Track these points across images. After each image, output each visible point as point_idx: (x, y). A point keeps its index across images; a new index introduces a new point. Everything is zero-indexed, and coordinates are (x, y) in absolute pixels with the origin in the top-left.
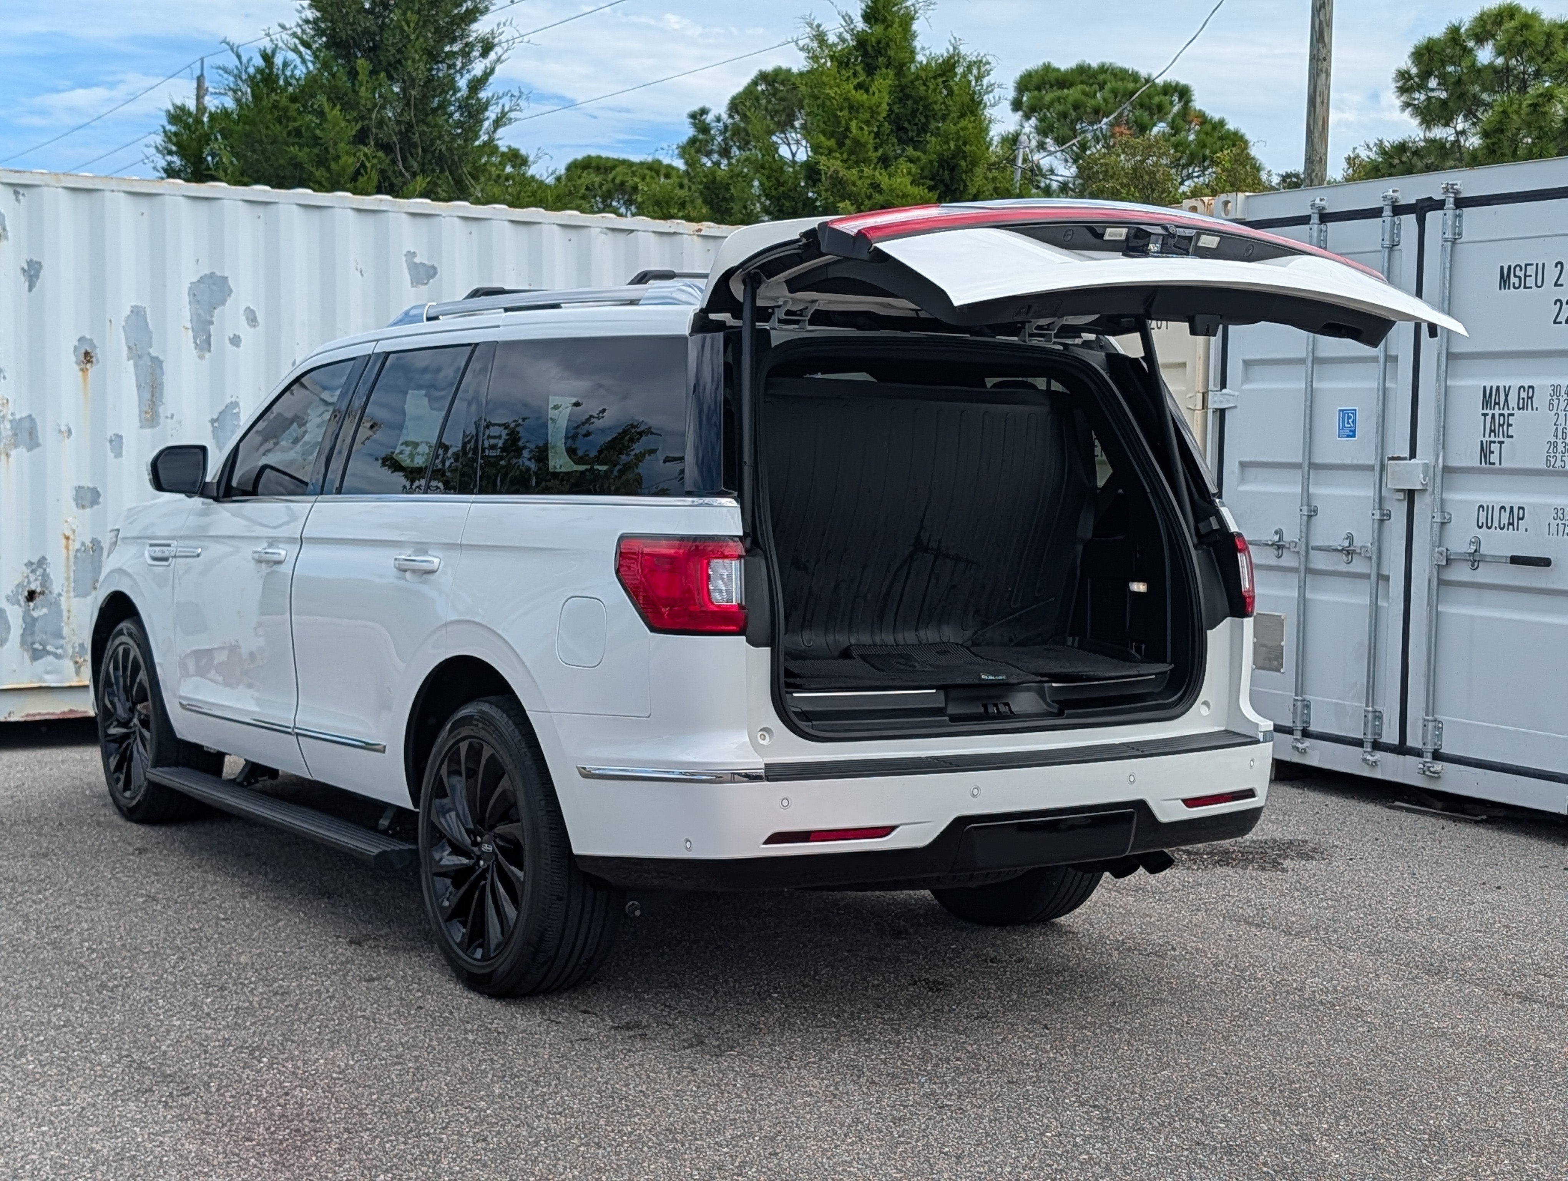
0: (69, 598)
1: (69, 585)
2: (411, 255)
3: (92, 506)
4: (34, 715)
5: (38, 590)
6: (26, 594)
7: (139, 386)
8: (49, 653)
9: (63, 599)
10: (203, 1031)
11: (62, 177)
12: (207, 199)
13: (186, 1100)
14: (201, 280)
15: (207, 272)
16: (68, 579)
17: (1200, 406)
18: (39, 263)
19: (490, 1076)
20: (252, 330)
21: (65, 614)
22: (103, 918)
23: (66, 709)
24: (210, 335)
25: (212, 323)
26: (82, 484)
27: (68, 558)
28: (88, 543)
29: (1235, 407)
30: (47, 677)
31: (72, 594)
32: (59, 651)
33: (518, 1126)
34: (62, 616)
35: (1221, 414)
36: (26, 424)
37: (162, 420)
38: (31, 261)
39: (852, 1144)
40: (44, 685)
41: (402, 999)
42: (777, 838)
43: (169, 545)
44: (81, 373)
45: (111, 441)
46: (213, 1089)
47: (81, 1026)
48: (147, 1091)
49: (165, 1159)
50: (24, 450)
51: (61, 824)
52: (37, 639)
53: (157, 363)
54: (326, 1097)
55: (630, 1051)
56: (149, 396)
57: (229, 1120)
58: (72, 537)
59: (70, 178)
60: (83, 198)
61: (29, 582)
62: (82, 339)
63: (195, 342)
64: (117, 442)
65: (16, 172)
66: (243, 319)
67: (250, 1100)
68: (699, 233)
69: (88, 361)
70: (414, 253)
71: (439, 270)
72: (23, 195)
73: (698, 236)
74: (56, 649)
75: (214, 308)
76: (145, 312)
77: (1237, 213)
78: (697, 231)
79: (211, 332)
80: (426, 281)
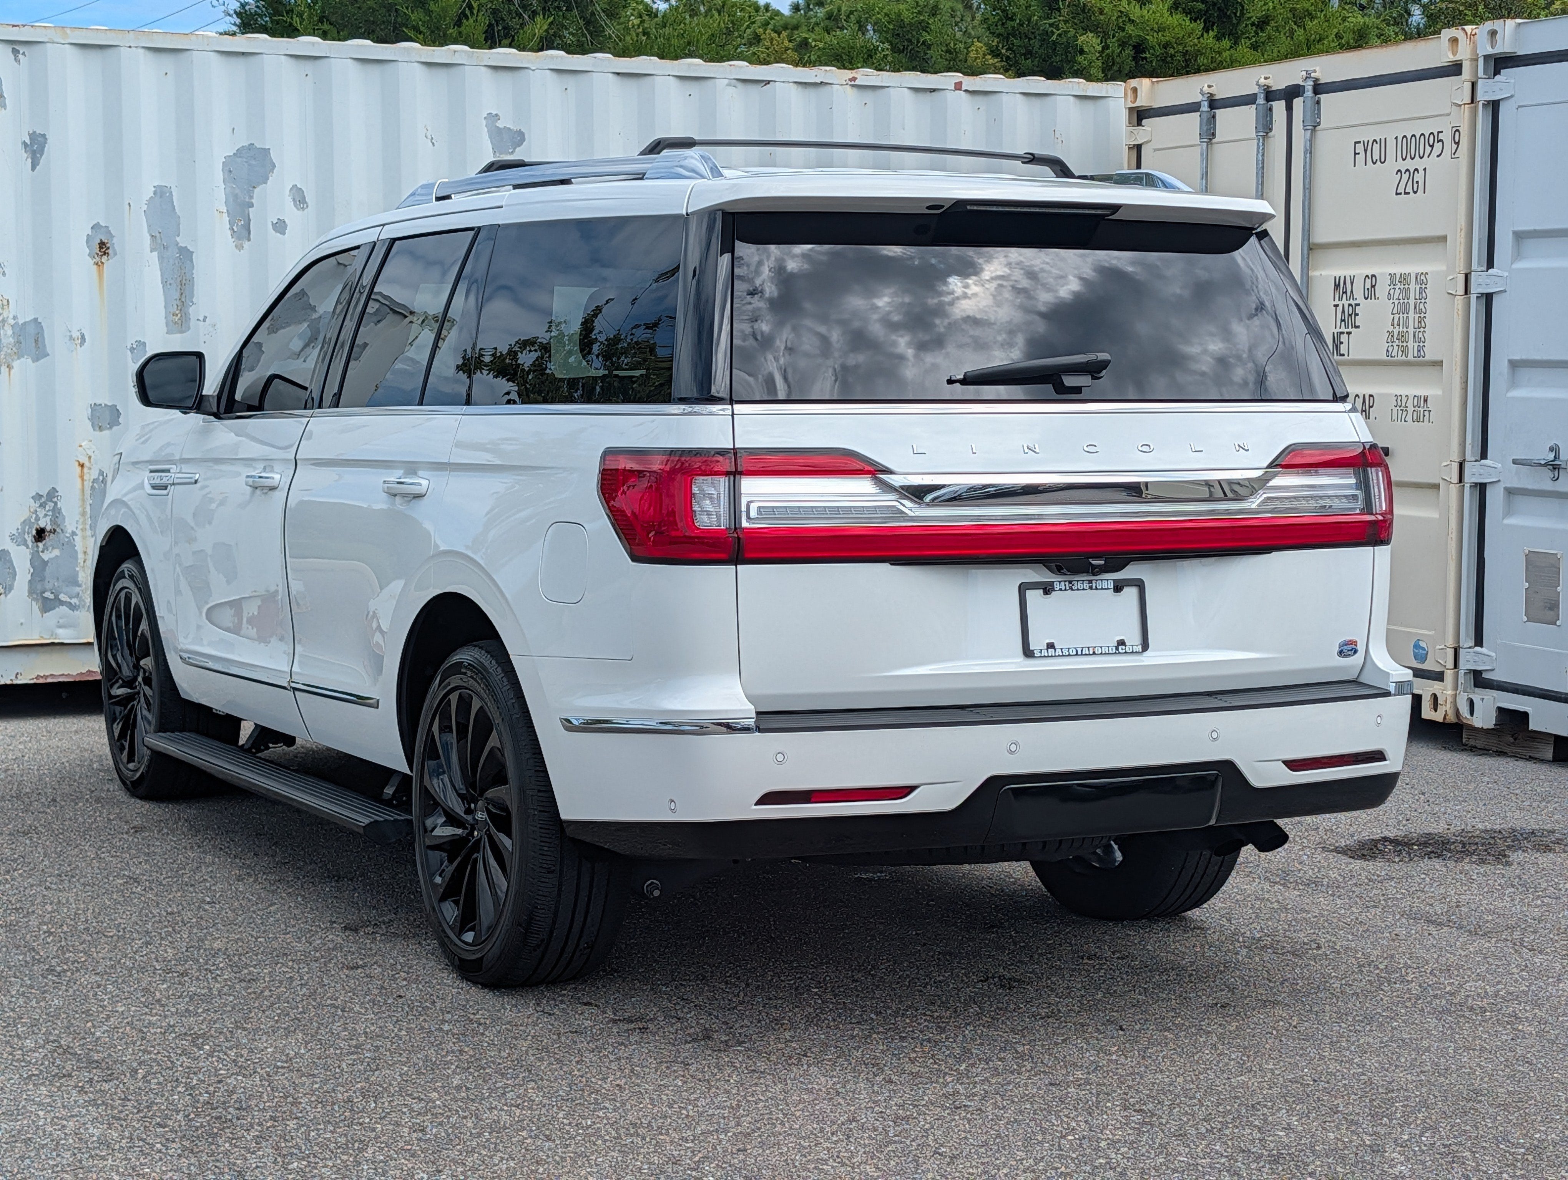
0: (84, 538)
1: (84, 523)
2: (493, 118)
3: (111, 428)
4: (46, 677)
5: (48, 528)
6: (34, 532)
7: (164, 283)
8: (62, 603)
9: (78, 539)
10: (148, 1017)
11: (68, 31)
12: (243, 54)
13: (106, 1086)
14: (239, 153)
15: (246, 144)
16: (83, 514)
17: (1461, 291)
18: (44, 136)
19: (453, 1067)
20: (300, 212)
21: (80, 556)
22: (72, 900)
23: (84, 671)
24: (249, 220)
25: (251, 205)
26: (98, 402)
27: (83, 491)
28: (106, 471)
29: (1505, 291)
30: (60, 631)
31: (88, 533)
32: (74, 601)
33: (465, 1117)
34: (77, 559)
35: (1488, 299)
36: (31, 329)
37: (192, 323)
38: (34, 132)
39: (836, 1142)
40: (56, 641)
41: (382, 987)
42: (768, 799)
43: (168, 471)
44: (95, 267)
45: (132, 349)
46: (140, 1076)
47: (13, 1010)
48: (64, 1076)
49: (63, 1142)
50: (30, 360)
51: (54, 800)
52: (48, 586)
53: (186, 255)
54: (263, 1085)
55: (622, 1044)
56: (177, 295)
57: (147, 1107)
58: (87, 464)
59: (77, 32)
60: (95, 56)
61: (37, 519)
62: (96, 227)
63: (232, 229)
64: (139, 350)
65: (14, 26)
66: (289, 200)
67: (177, 1086)
68: (853, 83)
69: (105, 253)
70: (497, 115)
71: (526, 136)
72: (24, 54)
73: (853, 86)
74: (71, 598)
75: (254, 187)
76: (171, 193)
77: (1505, 46)
78: (851, 80)
79: (251, 217)
80: (510, 150)
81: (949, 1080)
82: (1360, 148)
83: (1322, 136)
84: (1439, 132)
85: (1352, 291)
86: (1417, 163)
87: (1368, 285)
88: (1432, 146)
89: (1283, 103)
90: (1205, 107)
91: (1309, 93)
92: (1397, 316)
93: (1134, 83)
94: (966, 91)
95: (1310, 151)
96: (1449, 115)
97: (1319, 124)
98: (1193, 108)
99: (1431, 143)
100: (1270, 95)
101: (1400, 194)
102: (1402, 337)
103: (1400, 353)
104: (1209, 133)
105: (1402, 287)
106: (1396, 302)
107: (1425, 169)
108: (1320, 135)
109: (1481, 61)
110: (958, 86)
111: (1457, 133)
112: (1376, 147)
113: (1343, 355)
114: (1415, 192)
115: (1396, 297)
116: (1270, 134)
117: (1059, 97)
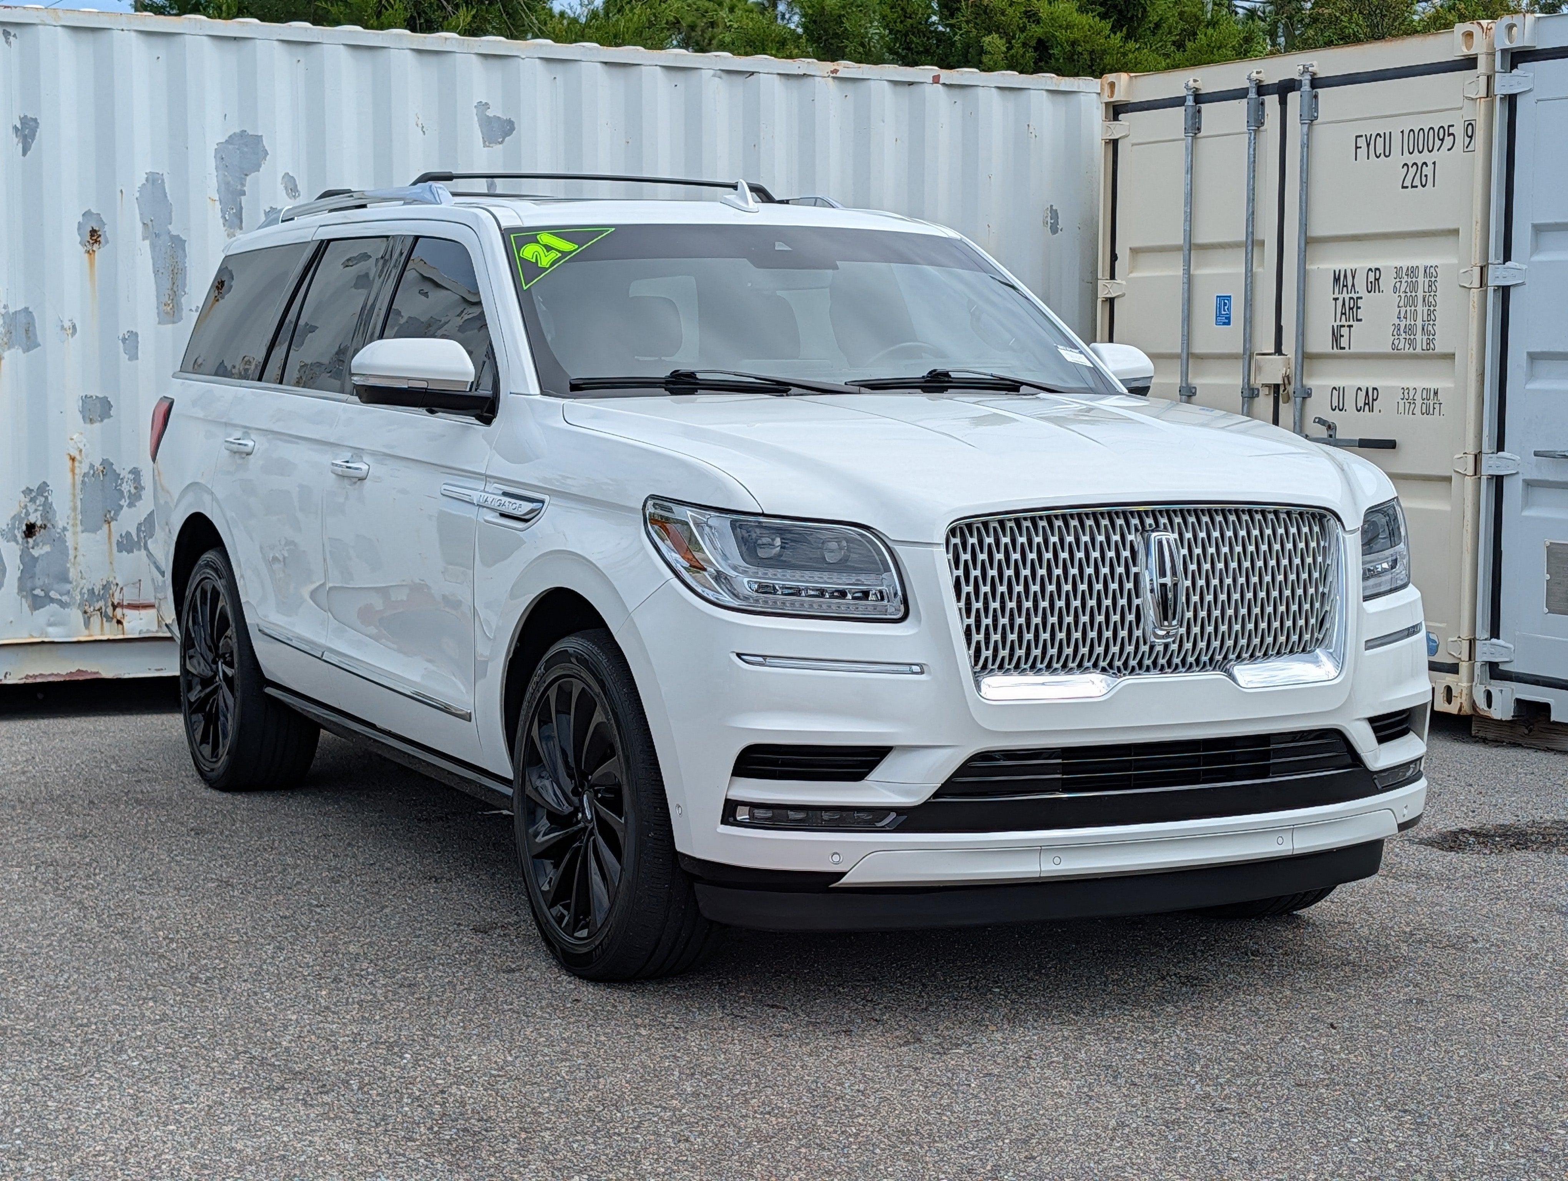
0: (75, 533)
1: (75, 519)
2: (483, 106)
3: (102, 421)
4: (35, 677)
5: (39, 523)
6: (24, 528)
7: (156, 272)
8: (52, 600)
9: (68, 535)
10: (326, 1025)
11: (61, 14)
12: (235, 38)
13: (326, 1098)
14: (230, 140)
15: (237, 130)
16: (74, 509)
17: (1477, 283)
18: (35, 120)
19: (676, 1073)
20: (292, 201)
21: (71, 552)
22: (173, 905)
23: (74, 670)
24: (241, 208)
25: (243, 193)
26: (89, 394)
27: (74, 485)
28: (97, 465)
29: (1523, 284)
30: (51, 630)
31: (79, 528)
32: (65, 598)
33: (723, 1126)
34: (67, 555)
35: (1505, 292)
36: (22, 319)
37: (185, 313)
38: (25, 117)
39: (1121, 1148)
40: (46, 640)
41: (552, 991)
44: (87, 255)
45: (124, 340)
46: (355, 1087)
47: (182, 1020)
48: (279, 1089)
49: (321, 1159)
50: (20, 351)
51: (91, 802)
52: (39, 583)
53: (178, 243)
54: (491, 1095)
55: (836, 1047)
56: (169, 285)
57: (383, 1120)
58: (78, 457)
59: (69, 14)
60: (86, 39)
61: (27, 514)
62: (87, 214)
63: (224, 217)
64: (131, 341)
65: (5, 7)
66: (281, 188)
67: (402, 1098)
68: (834, 75)
69: (96, 241)
70: (486, 104)
71: (516, 126)
72: (15, 36)
73: (834, 78)
74: (61, 595)
75: (247, 175)
76: (163, 180)
77: (1524, 39)
78: (832, 72)
79: (243, 205)
80: (500, 140)
81: (1193, 1082)
82: (1362, 142)
83: (1319, 130)
84: (1449, 126)
85: (1353, 285)
86: (1426, 157)
87: (1371, 278)
88: (1442, 140)
89: (1276, 97)
90: (1190, 102)
91: (1306, 87)
92: (1403, 310)
93: (1110, 77)
94: (944, 84)
95: (1307, 145)
96: (1461, 108)
97: (1316, 118)
98: (1177, 102)
99: (1441, 137)
100: (1262, 90)
101: (1407, 187)
102: (1410, 330)
103: (1407, 346)
104: (1194, 127)
105: (1409, 280)
106: (1403, 295)
107: (1434, 163)
108: (1318, 129)
109: (1498, 56)
110: (936, 80)
111: (1470, 127)
112: (1380, 141)
113: (1344, 348)
114: (1424, 186)
115: (1402, 289)
116: (1262, 128)
117: (1032, 91)
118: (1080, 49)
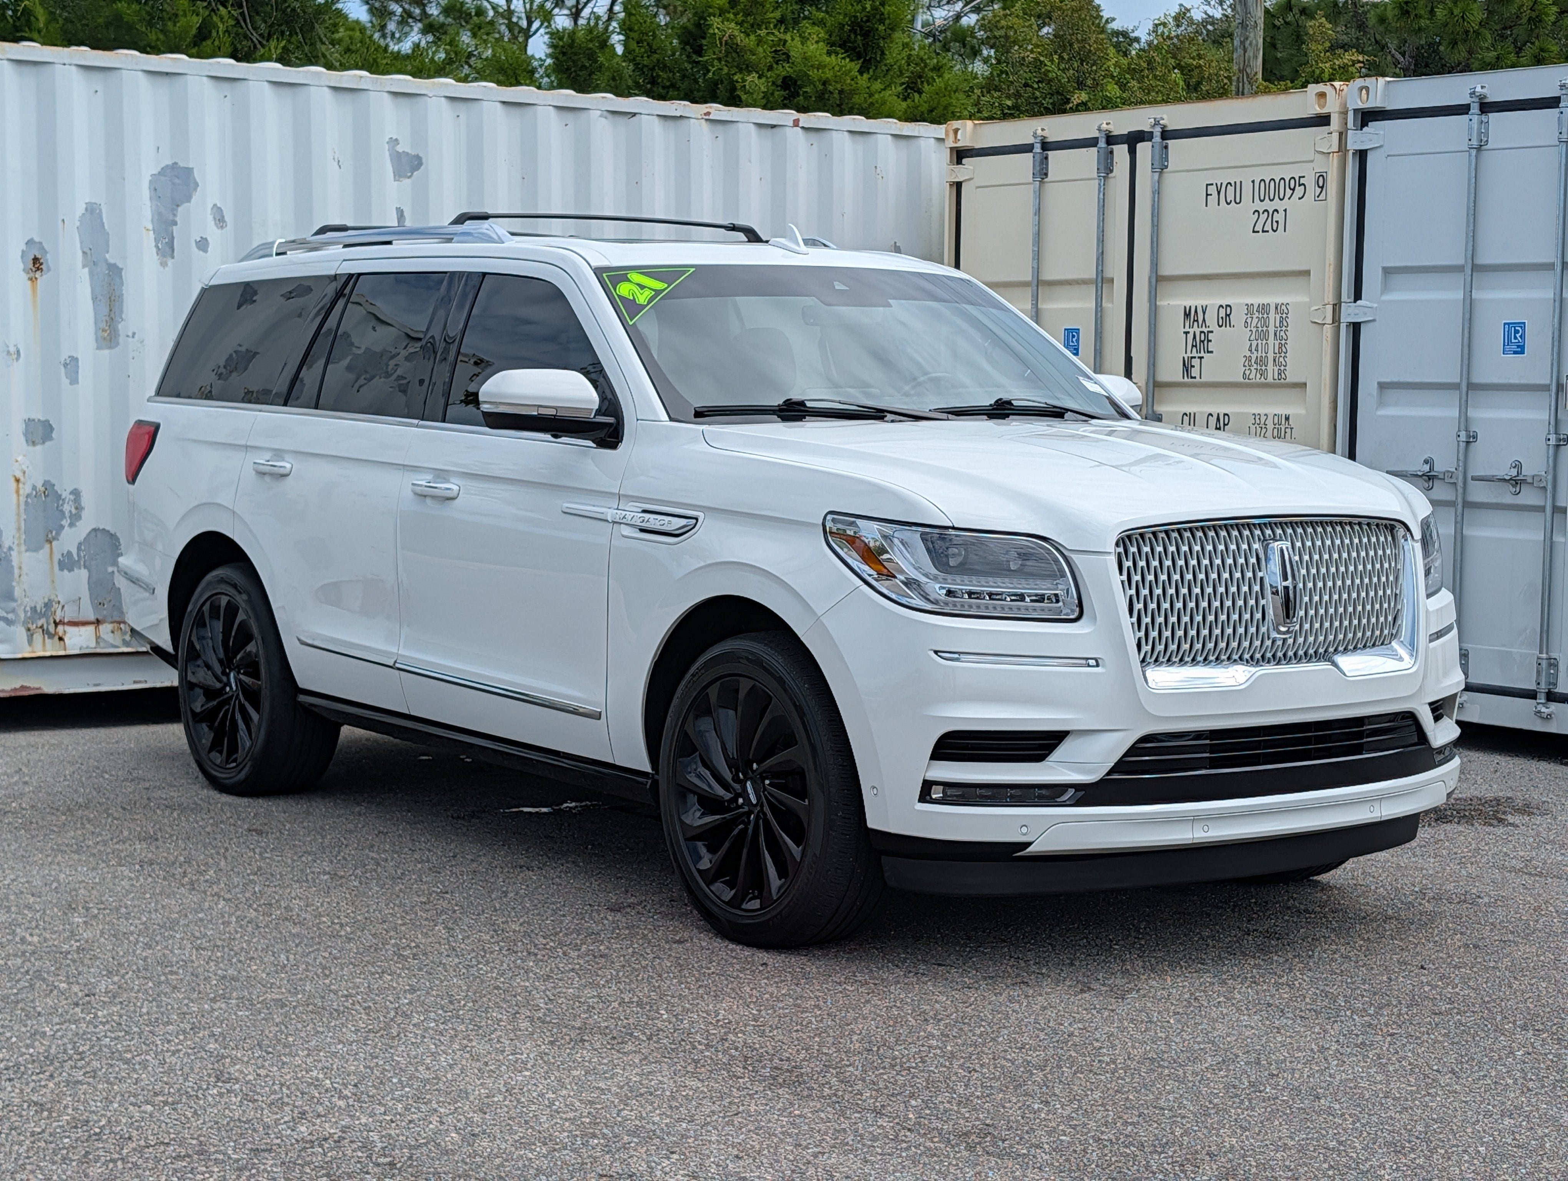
0: (19, 553)
1: (19, 537)
2: (394, 142)
3: (44, 443)
7: (94, 299)
9: (14, 554)
12: (167, 74)
14: (163, 172)
15: (170, 163)
16: (19, 529)
17: (1329, 320)
20: (219, 231)
21: (16, 571)
23: (18, 686)
24: (173, 238)
25: (175, 224)
26: (32, 417)
27: (18, 505)
28: (39, 486)
29: (1374, 320)
31: (23, 548)
32: (11, 616)
34: (13, 574)
35: (1356, 328)
37: (122, 339)
44: (29, 282)
45: (66, 365)
53: (115, 271)
56: (106, 311)
58: (22, 479)
60: (29, 72)
62: (30, 242)
63: (157, 246)
64: (72, 364)
66: (210, 218)
68: (707, 117)
69: (38, 269)
70: (396, 140)
71: (424, 160)
73: (706, 120)
74: (7, 613)
75: (178, 206)
76: (101, 210)
77: (1375, 102)
78: (705, 114)
79: (175, 234)
80: (409, 174)
82: (1212, 190)
83: (1169, 178)
84: (1300, 177)
85: (1204, 320)
86: (1277, 204)
87: (1222, 313)
88: (1293, 190)
89: (1126, 147)
90: (1038, 149)
91: (1157, 138)
92: (1254, 343)
93: (956, 124)
94: (803, 128)
95: (1157, 192)
96: (1312, 161)
97: (1167, 167)
98: (1026, 148)
99: (1292, 187)
100: (1111, 140)
101: (1258, 232)
102: (1262, 361)
103: (1258, 376)
104: (1042, 172)
105: (1261, 316)
106: (1254, 330)
107: (1285, 210)
108: (1168, 177)
109: (1351, 115)
110: (796, 123)
111: (1321, 178)
112: (1231, 189)
113: (1195, 378)
114: (1275, 231)
115: (1254, 324)
116: (1110, 175)
117: (879, 136)
118: (831, 88)
